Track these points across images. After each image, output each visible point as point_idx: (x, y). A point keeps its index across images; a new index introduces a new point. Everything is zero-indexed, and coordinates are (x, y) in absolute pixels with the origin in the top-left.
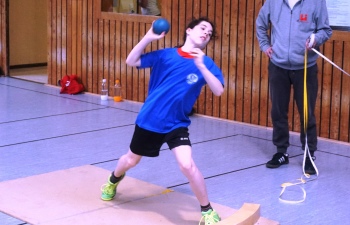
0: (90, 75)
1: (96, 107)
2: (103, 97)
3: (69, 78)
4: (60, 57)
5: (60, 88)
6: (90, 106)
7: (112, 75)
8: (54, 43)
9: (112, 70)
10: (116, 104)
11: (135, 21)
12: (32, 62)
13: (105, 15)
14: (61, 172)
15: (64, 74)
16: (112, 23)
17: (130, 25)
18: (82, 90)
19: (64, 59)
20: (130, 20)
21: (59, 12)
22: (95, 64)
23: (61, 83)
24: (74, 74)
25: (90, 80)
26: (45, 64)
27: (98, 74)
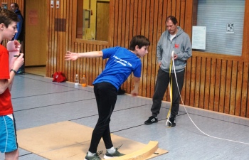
0: (69, 71)
1: (72, 89)
2: (76, 84)
3: (57, 74)
4: (53, 62)
5: (52, 79)
6: (69, 89)
7: (81, 72)
8: (50, 54)
9: (81, 69)
10: (83, 88)
11: (95, 44)
12: (38, 64)
13: (78, 40)
14: (52, 125)
15: (55, 71)
16: (82, 45)
17: (91, 46)
18: (65, 80)
19: (55, 63)
20: (91, 43)
21: (53, 38)
22: (72, 66)
23: (53, 76)
24: (60, 71)
25: (69, 75)
26: (45, 66)
27: (74, 72)
